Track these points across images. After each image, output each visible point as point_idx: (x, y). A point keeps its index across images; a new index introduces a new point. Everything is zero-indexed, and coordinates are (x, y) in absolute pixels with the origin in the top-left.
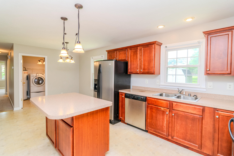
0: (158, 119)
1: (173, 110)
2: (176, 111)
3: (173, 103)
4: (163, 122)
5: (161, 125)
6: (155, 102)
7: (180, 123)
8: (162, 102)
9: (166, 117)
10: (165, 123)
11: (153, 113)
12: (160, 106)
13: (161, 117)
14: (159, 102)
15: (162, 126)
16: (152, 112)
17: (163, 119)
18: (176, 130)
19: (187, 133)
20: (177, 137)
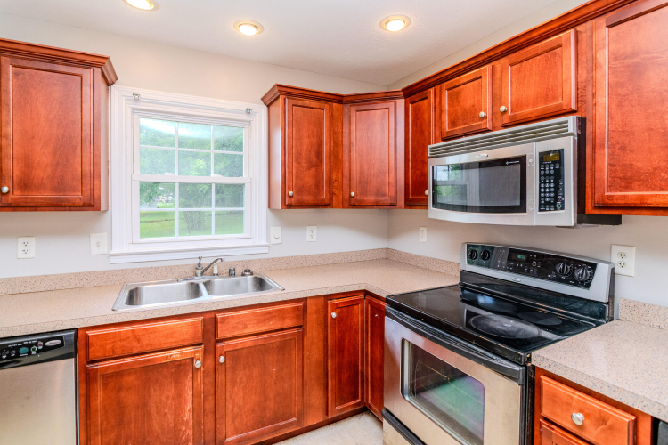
0: (153, 410)
1: (218, 341)
2: (231, 342)
3: (219, 316)
4: (178, 410)
5: (172, 425)
6: (136, 337)
7: (244, 379)
8: (173, 328)
9: (189, 383)
10: (189, 406)
11: (123, 394)
12: (165, 347)
13: (172, 391)
14: (155, 330)
15: (175, 426)
16: (119, 390)
17: (179, 396)
18: (233, 408)
19: (266, 401)
20: (237, 431)
